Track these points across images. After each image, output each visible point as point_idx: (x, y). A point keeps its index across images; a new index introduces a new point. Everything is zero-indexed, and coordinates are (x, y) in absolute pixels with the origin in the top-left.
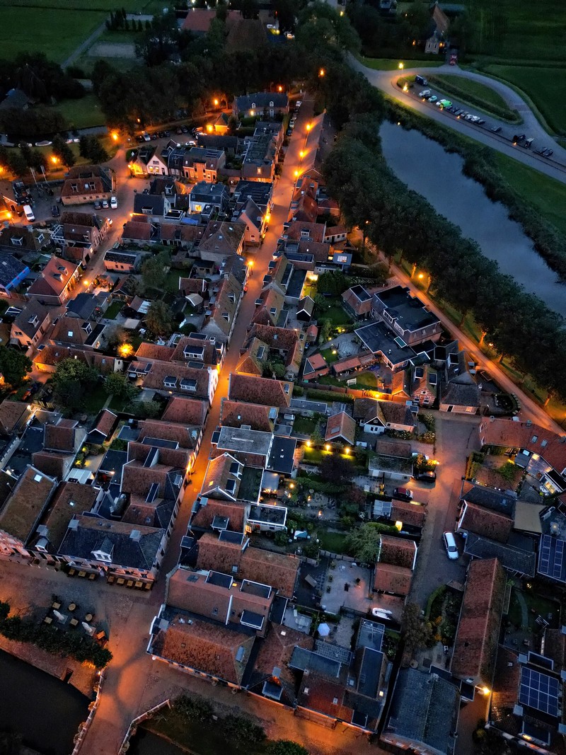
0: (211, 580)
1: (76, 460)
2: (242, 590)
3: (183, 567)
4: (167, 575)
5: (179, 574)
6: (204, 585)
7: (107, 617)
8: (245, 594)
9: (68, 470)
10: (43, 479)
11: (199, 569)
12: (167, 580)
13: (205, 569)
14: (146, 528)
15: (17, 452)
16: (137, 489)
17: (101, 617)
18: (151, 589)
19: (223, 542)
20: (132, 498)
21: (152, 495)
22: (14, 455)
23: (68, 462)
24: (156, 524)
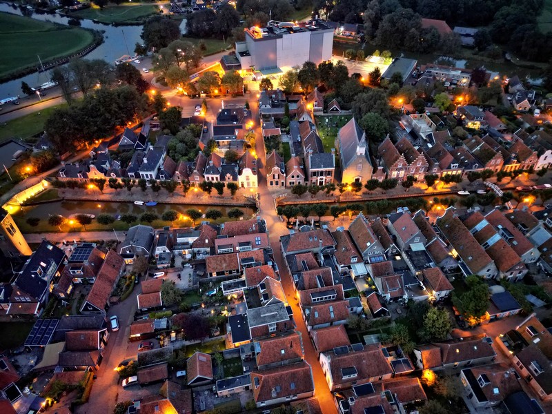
8: (230, 243)
9: (368, 271)
15: (408, 268)
22: (407, 266)
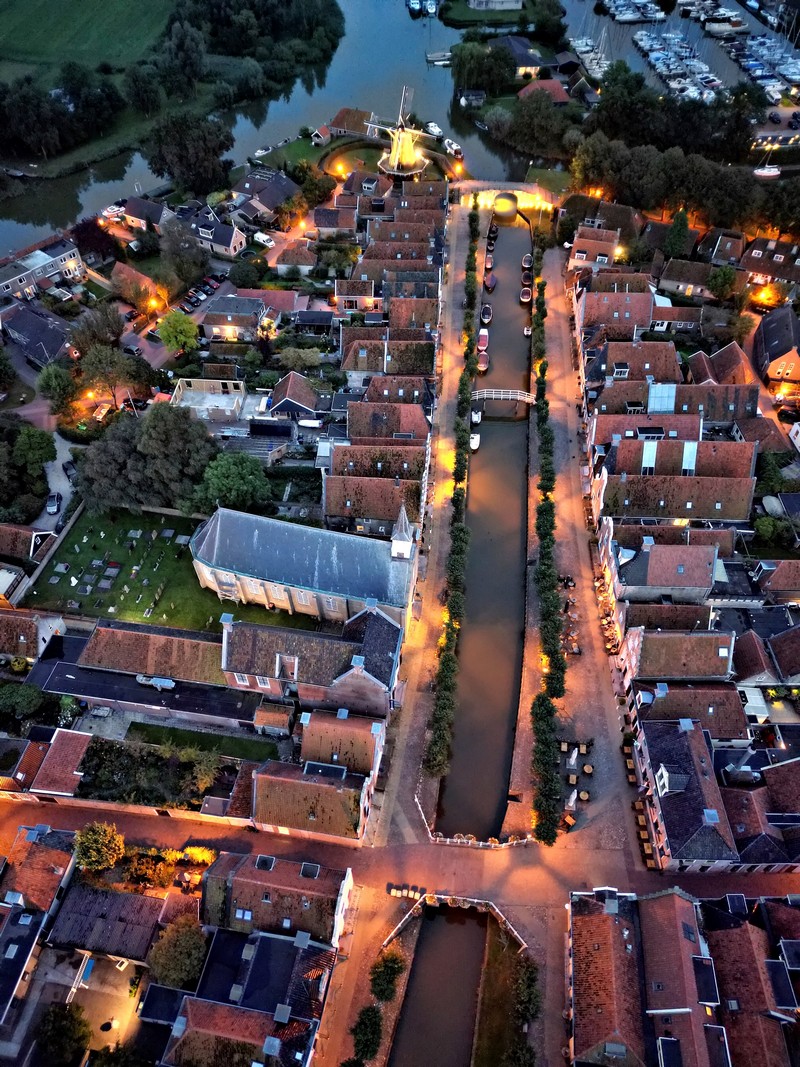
0: (699, 965)
1: (773, 688)
2: (706, 1029)
3: (699, 910)
4: (677, 888)
5: (685, 906)
6: (687, 956)
7: (593, 820)
8: (703, 1036)
9: (754, 684)
10: (726, 659)
11: (707, 939)
12: (670, 891)
13: (711, 949)
14: (729, 829)
15: (745, 611)
16: (777, 794)
17: (591, 811)
18: (650, 869)
19: (765, 970)
20: (761, 790)
21: (781, 819)
22: (737, 610)
23: (765, 678)
24: (741, 842)
